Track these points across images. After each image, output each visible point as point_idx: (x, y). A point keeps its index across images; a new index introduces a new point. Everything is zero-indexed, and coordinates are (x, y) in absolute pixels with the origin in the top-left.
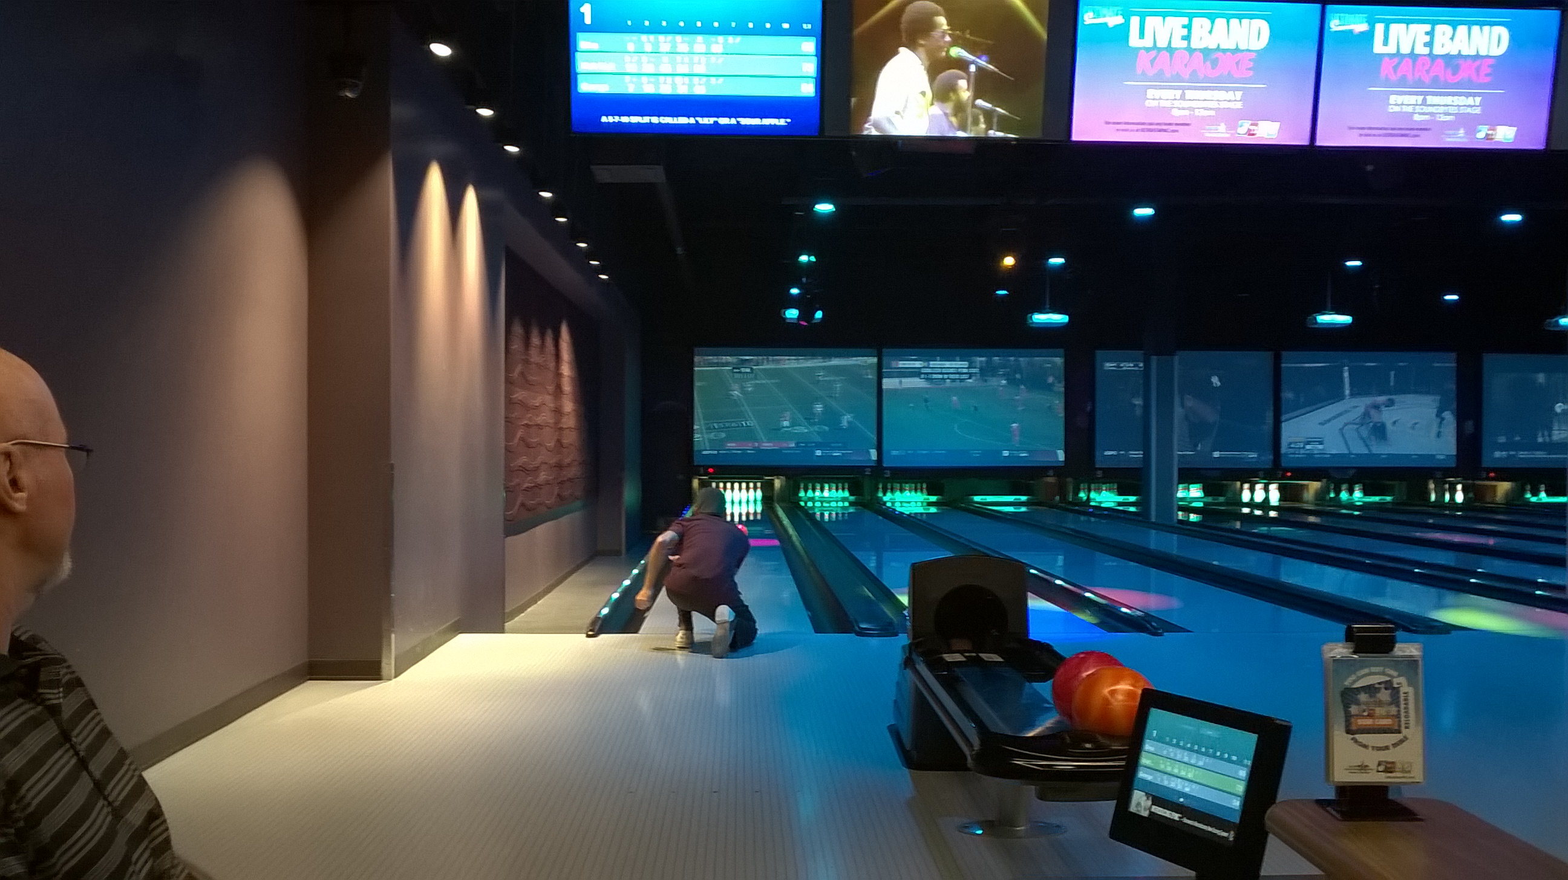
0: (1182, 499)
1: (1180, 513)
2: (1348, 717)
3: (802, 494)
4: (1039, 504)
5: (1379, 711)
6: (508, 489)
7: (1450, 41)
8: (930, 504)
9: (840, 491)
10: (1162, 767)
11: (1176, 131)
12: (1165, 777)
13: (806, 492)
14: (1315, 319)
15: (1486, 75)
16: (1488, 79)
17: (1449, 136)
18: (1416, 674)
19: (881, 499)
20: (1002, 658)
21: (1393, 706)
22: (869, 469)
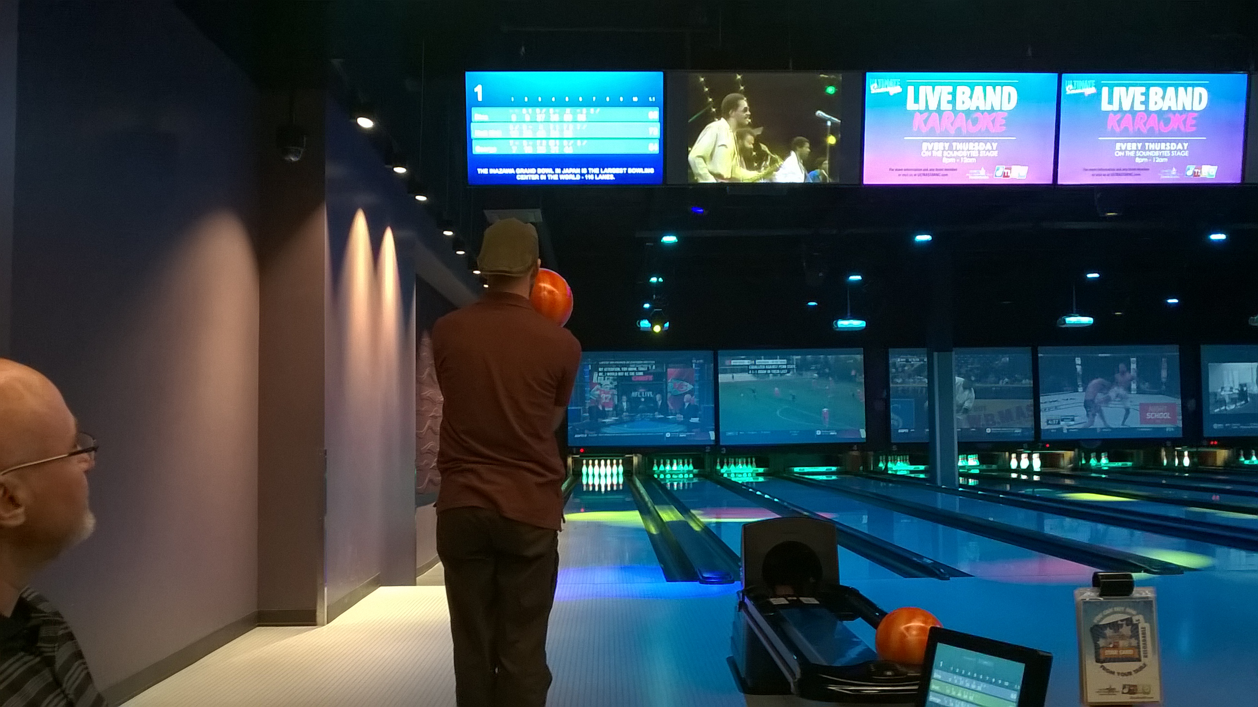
0: (963, 467)
1: (961, 479)
2: (1097, 648)
3: (655, 468)
4: (846, 473)
5: (1122, 643)
6: (419, 469)
7: (1161, 100)
8: (758, 475)
9: (686, 465)
10: (948, 692)
11: (947, 175)
12: (951, 700)
13: (659, 467)
14: (1065, 320)
15: (1192, 126)
16: (1194, 129)
17: (1165, 174)
18: (1152, 612)
19: (719, 471)
20: (818, 601)
21: (1133, 639)
22: (709, 448)
